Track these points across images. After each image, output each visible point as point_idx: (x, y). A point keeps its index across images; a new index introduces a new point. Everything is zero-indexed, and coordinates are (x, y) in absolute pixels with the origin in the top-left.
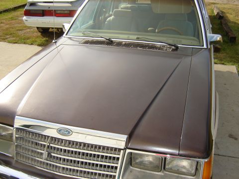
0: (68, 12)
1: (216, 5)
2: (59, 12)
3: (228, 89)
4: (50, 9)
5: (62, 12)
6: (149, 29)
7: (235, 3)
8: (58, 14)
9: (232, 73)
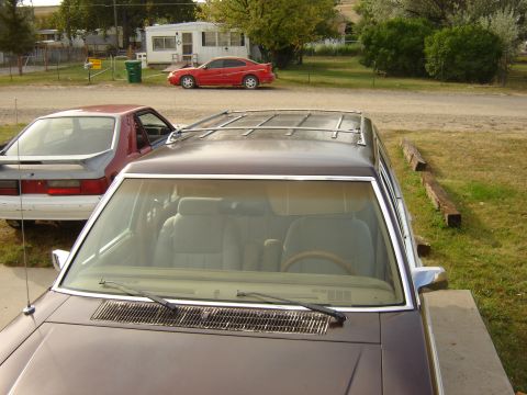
0: (78, 184)
1: (407, 137)
2: (54, 184)
3: (462, 359)
4: (34, 178)
5: (63, 184)
6: (266, 243)
7: (446, 129)
8: (53, 188)
9: (465, 310)
